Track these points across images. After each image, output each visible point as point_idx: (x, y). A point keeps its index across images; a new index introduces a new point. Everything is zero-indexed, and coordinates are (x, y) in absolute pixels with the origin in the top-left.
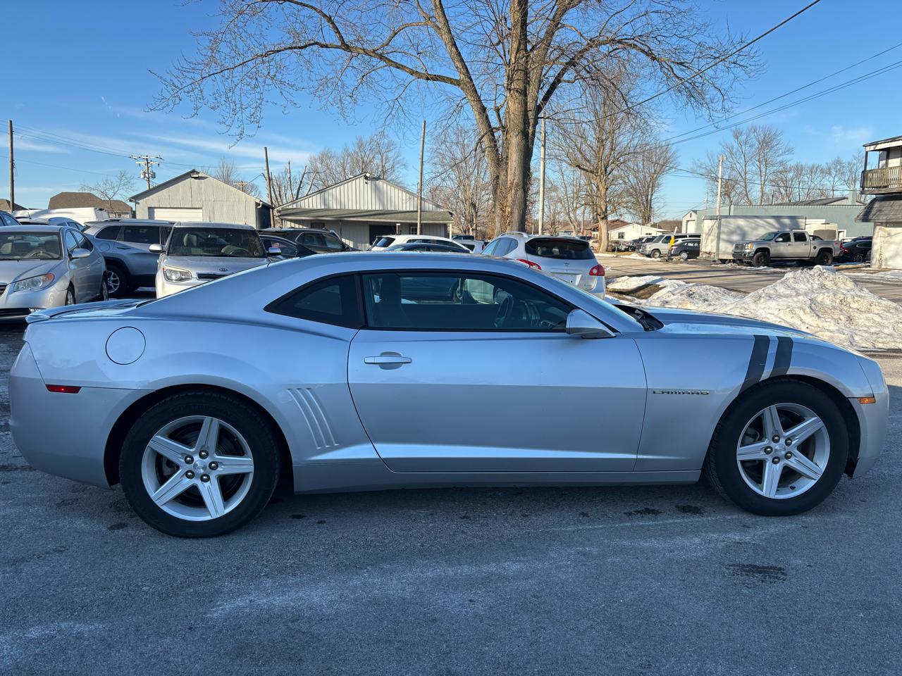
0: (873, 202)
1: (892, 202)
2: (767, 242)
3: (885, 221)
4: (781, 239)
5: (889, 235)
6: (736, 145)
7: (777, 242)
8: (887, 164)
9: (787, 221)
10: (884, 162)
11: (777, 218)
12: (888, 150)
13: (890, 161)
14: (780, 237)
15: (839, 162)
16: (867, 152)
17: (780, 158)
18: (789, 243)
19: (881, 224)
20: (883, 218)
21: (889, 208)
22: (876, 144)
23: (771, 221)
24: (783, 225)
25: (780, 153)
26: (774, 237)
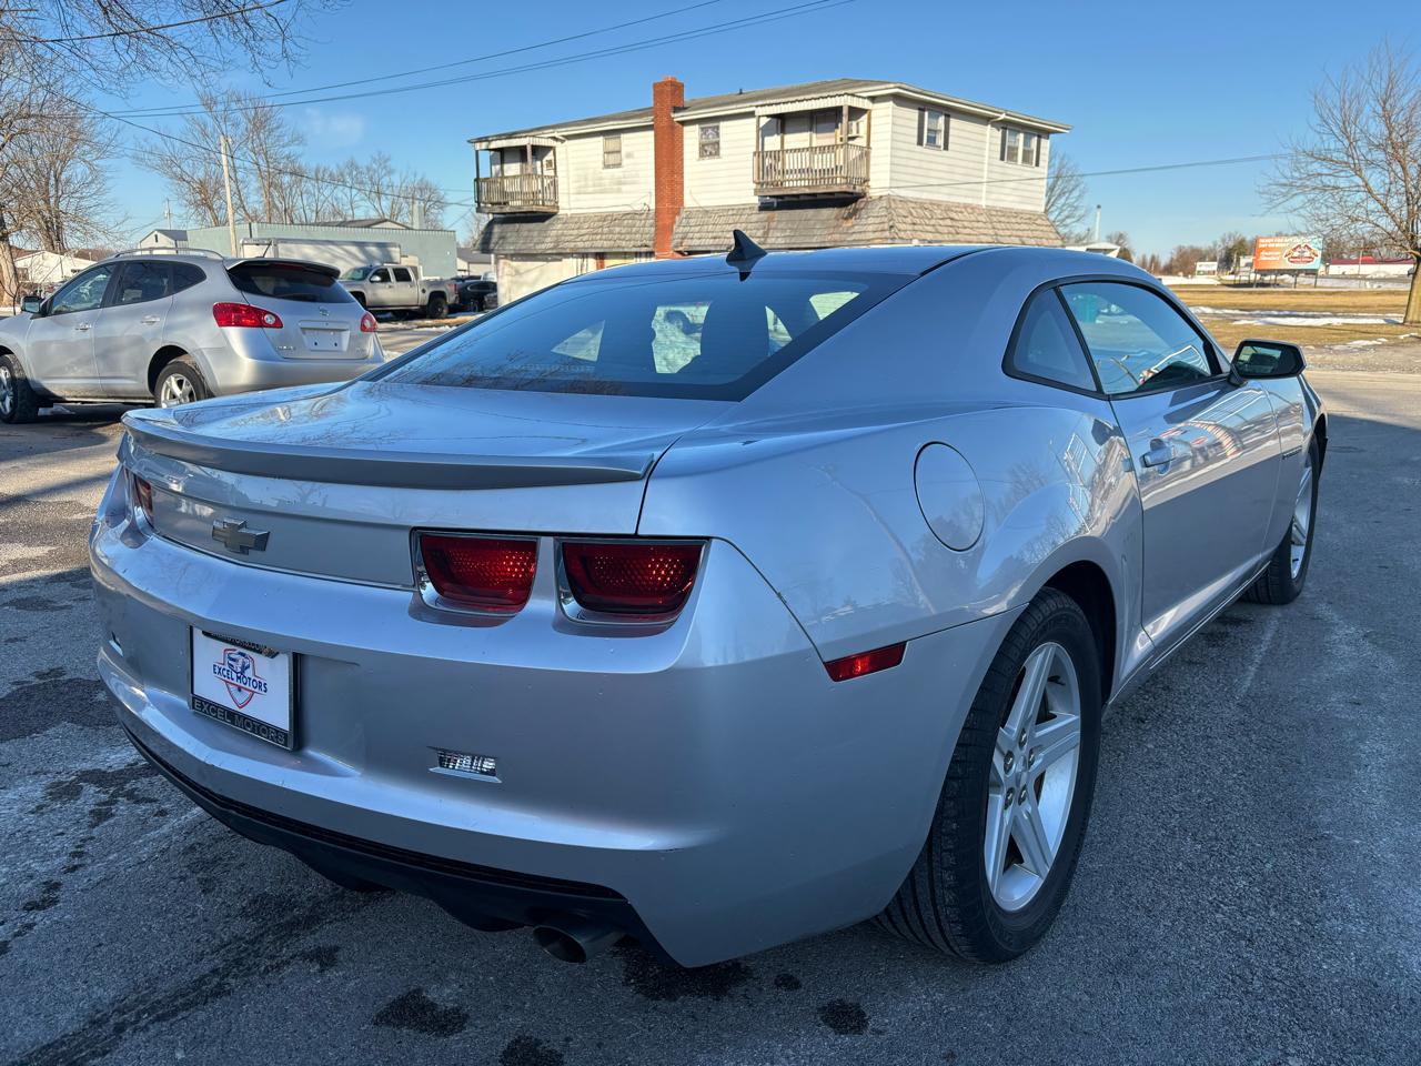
0: (491, 224)
1: (517, 225)
2: (360, 283)
3: (512, 252)
4: (378, 278)
5: (517, 272)
6: (210, 121)
7: (372, 282)
8: (502, 169)
9: (373, 250)
10: (498, 167)
11: (361, 245)
12: (501, 151)
13: (506, 166)
14: (376, 274)
15: (352, 165)
16: (477, 152)
17: (286, 151)
18: (389, 284)
19: (506, 256)
20: (510, 249)
21: (515, 234)
22: (486, 139)
23: (354, 249)
24: (369, 256)
25: (286, 141)
26: (366, 273)
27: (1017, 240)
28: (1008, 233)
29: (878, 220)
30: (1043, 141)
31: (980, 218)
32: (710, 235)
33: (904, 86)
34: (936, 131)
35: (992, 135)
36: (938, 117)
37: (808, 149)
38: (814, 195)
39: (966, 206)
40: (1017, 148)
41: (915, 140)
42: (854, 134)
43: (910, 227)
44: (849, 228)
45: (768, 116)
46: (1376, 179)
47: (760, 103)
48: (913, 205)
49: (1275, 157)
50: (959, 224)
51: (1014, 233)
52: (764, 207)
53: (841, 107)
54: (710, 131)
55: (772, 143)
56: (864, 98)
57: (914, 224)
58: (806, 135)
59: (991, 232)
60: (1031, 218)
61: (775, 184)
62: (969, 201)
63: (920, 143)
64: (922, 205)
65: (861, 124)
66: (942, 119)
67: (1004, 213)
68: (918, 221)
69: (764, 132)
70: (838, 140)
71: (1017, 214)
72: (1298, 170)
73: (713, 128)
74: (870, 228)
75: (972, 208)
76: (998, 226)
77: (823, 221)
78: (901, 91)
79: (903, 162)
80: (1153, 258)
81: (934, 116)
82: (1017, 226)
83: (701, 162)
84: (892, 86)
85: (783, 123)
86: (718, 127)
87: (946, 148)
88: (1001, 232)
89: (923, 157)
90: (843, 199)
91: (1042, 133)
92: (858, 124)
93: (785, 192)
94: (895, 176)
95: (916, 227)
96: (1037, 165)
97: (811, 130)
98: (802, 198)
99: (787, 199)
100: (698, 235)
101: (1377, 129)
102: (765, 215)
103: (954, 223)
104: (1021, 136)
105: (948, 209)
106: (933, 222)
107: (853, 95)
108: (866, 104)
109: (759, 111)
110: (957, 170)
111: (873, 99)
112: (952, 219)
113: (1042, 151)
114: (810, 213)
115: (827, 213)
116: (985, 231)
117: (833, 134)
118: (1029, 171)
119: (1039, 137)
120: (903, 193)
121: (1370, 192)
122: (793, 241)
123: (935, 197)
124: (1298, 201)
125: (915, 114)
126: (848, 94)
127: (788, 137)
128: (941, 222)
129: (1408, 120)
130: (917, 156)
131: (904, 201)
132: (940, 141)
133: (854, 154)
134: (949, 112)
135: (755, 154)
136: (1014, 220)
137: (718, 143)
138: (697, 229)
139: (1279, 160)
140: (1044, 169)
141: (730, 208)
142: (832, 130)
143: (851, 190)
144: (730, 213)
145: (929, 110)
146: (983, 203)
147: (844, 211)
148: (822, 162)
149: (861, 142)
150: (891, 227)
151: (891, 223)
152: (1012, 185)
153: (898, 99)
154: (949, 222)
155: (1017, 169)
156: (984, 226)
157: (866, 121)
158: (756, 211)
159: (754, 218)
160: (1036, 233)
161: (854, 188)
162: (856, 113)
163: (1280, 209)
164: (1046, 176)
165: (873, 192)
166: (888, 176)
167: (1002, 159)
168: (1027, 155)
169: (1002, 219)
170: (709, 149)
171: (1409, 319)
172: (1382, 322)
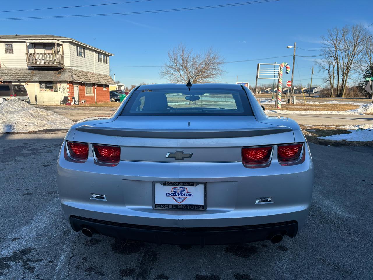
27: (104, 82)
28: (102, 80)
29: (68, 75)
30: (108, 57)
31: (94, 76)
32: (11, 76)
33: (73, 39)
34: (81, 52)
35: (95, 55)
36: (82, 49)
37: (43, 54)
38: (47, 67)
39: (91, 72)
40: (102, 59)
41: (76, 54)
42: (58, 51)
43: (77, 77)
44: (59, 77)
45: (29, 43)
46: (182, 73)
47: (27, 39)
48: (77, 71)
49: (161, 66)
50: (89, 77)
51: (103, 80)
52: (30, 69)
53: (54, 43)
54: (9, 45)
55: (31, 51)
56: (61, 41)
57: (78, 76)
58: (43, 50)
59: (98, 80)
60: (107, 76)
61: (33, 63)
62: (91, 71)
63: (78, 55)
64: (79, 72)
65: (60, 48)
66: (83, 49)
67: (100, 75)
68: (79, 76)
69: (28, 47)
70: (53, 52)
71: (103, 75)
72: (166, 69)
73: (10, 45)
74: (66, 77)
75: (92, 73)
76: (99, 78)
77: (50, 74)
78: (72, 41)
79: (74, 60)
80: (126, 88)
81: (81, 48)
82: (104, 78)
83: (6, 54)
84: (69, 39)
85: (35, 45)
86: (12, 45)
87: (84, 57)
88: (100, 80)
89: (79, 59)
90: (56, 68)
91: (108, 56)
92: (59, 48)
93: (36, 65)
94: (72, 63)
95: (79, 78)
96: (107, 63)
97: (44, 48)
98: (42, 67)
99: (37, 67)
100: (7, 76)
101: (181, 61)
102: (30, 71)
103: (88, 77)
104: (102, 56)
105: (86, 73)
106: (83, 76)
107: (57, 40)
108: (61, 43)
109: (27, 41)
110: (88, 63)
111: (63, 42)
112: (88, 76)
113: (108, 60)
114: (46, 72)
115: (51, 72)
116: (96, 79)
117: (51, 50)
118: (105, 65)
119: (107, 56)
120: (74, 68)
121: (181, 75)
122: (41, 79)
123: (83, 70)
124: (167, 76)
125: (75, 47)
126: (56, 40)
127: (36, 50)
128: (85, 76)
129: (187, 60)
130: (77, 58)
131: (75, 70)
132: (83, 55)
133: (59, 56)
134: (85, 48)
135: (26, 53)
136: (103, 77)
137: (12, 49)
138: (6, 74)
139: (162, 67)
140: (108, 64)
141: (18, 69)
142: (51, 49)
143: (59, 66)
144: (18, 70)
145: (79, 47)
146: (95, 72)
147: (57, 72)
148: (48, 58)
149: (61, 53)
150: (72, 77)
151: (72, 76)
152: (101, 68)
153: (71, 43)
154: (87, 76)
155: (102, 64)
156: (95, 78)
157: (61, 48)
158: (27, 70)
159: (27, 72)
160: (108, 80)
161: (60, 66)
162: (59, 45)
163: (163, 78)
164: (109, 66)
165: (66, 67)
166: (69, 63)
167: (98, 61)
168: (104, 60)
169: (100, 76)
170: (9, 51)
171: (191, 103)
172: (185, 104)
